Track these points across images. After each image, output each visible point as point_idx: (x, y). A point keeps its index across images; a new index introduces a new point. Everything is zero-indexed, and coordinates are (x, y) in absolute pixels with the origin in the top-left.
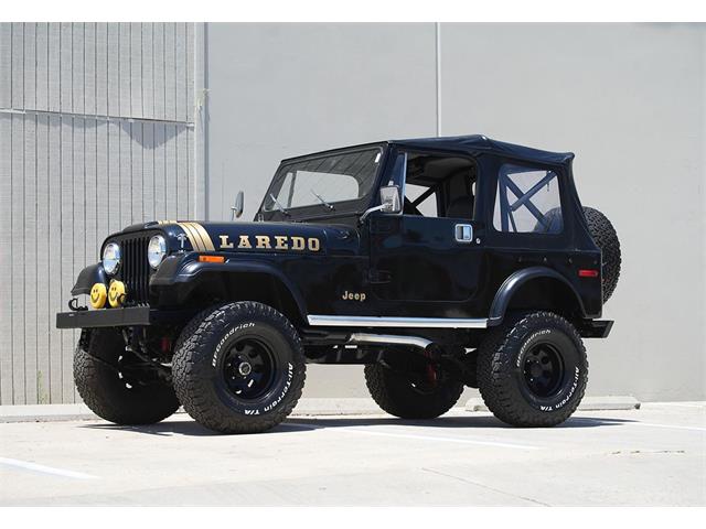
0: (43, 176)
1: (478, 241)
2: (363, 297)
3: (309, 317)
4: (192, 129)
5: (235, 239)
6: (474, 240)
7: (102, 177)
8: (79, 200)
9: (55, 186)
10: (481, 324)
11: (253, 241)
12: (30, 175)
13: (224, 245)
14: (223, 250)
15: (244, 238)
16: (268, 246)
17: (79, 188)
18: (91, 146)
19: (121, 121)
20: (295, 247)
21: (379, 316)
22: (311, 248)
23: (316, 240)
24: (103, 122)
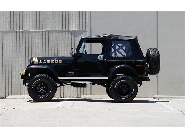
0: (50, 44)
1: (105, 59)
2: (73, 73)
3: (59, 77)
4: (87, 31)
5: (43, 61)
6: (104, 59)
7: (64, 44)
8: (59, 49)
9: (53, 47)
10: (107, 78)
11: (46, 61)
12: (47, 44)
13: (40, 62)
14: (40, 63)
15: (45, 61)
16: (50, 62)
17: (59, 47)
18: (61, 37)
19: (69, 31)
20: (56, 62)
21: (77, 77)
22: (59, 62)
23: (61, 61)
24: (64, 31)
